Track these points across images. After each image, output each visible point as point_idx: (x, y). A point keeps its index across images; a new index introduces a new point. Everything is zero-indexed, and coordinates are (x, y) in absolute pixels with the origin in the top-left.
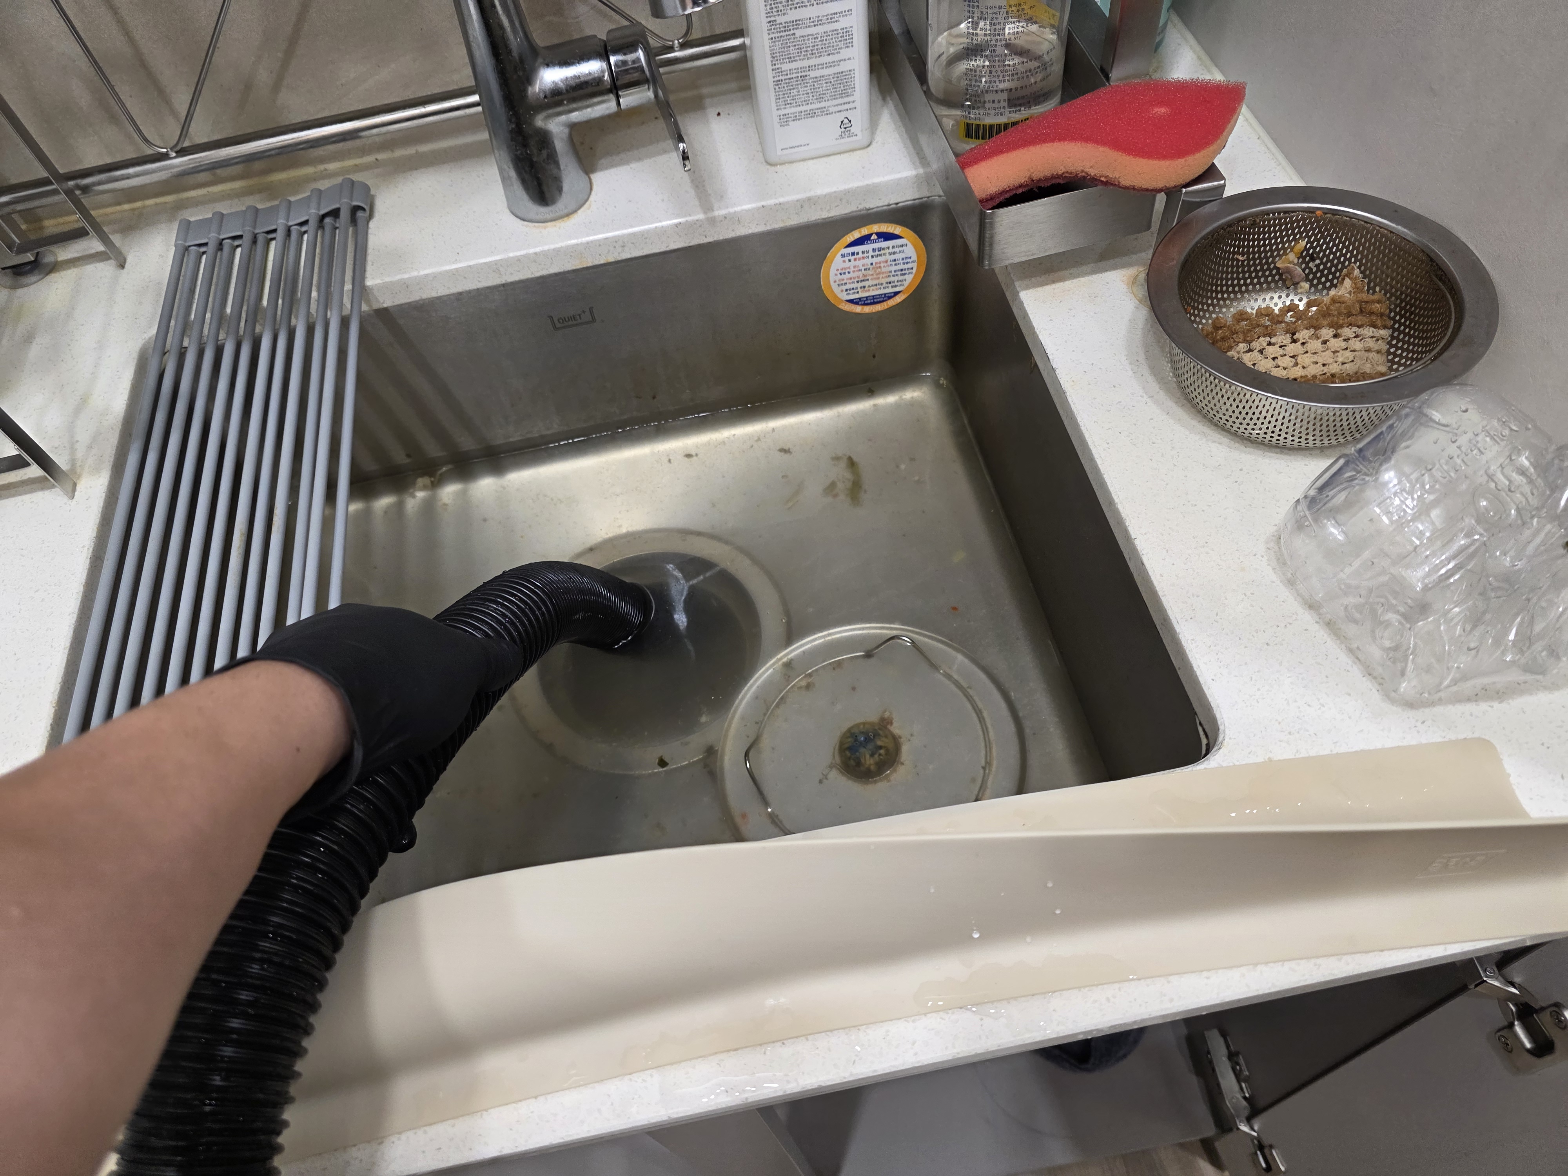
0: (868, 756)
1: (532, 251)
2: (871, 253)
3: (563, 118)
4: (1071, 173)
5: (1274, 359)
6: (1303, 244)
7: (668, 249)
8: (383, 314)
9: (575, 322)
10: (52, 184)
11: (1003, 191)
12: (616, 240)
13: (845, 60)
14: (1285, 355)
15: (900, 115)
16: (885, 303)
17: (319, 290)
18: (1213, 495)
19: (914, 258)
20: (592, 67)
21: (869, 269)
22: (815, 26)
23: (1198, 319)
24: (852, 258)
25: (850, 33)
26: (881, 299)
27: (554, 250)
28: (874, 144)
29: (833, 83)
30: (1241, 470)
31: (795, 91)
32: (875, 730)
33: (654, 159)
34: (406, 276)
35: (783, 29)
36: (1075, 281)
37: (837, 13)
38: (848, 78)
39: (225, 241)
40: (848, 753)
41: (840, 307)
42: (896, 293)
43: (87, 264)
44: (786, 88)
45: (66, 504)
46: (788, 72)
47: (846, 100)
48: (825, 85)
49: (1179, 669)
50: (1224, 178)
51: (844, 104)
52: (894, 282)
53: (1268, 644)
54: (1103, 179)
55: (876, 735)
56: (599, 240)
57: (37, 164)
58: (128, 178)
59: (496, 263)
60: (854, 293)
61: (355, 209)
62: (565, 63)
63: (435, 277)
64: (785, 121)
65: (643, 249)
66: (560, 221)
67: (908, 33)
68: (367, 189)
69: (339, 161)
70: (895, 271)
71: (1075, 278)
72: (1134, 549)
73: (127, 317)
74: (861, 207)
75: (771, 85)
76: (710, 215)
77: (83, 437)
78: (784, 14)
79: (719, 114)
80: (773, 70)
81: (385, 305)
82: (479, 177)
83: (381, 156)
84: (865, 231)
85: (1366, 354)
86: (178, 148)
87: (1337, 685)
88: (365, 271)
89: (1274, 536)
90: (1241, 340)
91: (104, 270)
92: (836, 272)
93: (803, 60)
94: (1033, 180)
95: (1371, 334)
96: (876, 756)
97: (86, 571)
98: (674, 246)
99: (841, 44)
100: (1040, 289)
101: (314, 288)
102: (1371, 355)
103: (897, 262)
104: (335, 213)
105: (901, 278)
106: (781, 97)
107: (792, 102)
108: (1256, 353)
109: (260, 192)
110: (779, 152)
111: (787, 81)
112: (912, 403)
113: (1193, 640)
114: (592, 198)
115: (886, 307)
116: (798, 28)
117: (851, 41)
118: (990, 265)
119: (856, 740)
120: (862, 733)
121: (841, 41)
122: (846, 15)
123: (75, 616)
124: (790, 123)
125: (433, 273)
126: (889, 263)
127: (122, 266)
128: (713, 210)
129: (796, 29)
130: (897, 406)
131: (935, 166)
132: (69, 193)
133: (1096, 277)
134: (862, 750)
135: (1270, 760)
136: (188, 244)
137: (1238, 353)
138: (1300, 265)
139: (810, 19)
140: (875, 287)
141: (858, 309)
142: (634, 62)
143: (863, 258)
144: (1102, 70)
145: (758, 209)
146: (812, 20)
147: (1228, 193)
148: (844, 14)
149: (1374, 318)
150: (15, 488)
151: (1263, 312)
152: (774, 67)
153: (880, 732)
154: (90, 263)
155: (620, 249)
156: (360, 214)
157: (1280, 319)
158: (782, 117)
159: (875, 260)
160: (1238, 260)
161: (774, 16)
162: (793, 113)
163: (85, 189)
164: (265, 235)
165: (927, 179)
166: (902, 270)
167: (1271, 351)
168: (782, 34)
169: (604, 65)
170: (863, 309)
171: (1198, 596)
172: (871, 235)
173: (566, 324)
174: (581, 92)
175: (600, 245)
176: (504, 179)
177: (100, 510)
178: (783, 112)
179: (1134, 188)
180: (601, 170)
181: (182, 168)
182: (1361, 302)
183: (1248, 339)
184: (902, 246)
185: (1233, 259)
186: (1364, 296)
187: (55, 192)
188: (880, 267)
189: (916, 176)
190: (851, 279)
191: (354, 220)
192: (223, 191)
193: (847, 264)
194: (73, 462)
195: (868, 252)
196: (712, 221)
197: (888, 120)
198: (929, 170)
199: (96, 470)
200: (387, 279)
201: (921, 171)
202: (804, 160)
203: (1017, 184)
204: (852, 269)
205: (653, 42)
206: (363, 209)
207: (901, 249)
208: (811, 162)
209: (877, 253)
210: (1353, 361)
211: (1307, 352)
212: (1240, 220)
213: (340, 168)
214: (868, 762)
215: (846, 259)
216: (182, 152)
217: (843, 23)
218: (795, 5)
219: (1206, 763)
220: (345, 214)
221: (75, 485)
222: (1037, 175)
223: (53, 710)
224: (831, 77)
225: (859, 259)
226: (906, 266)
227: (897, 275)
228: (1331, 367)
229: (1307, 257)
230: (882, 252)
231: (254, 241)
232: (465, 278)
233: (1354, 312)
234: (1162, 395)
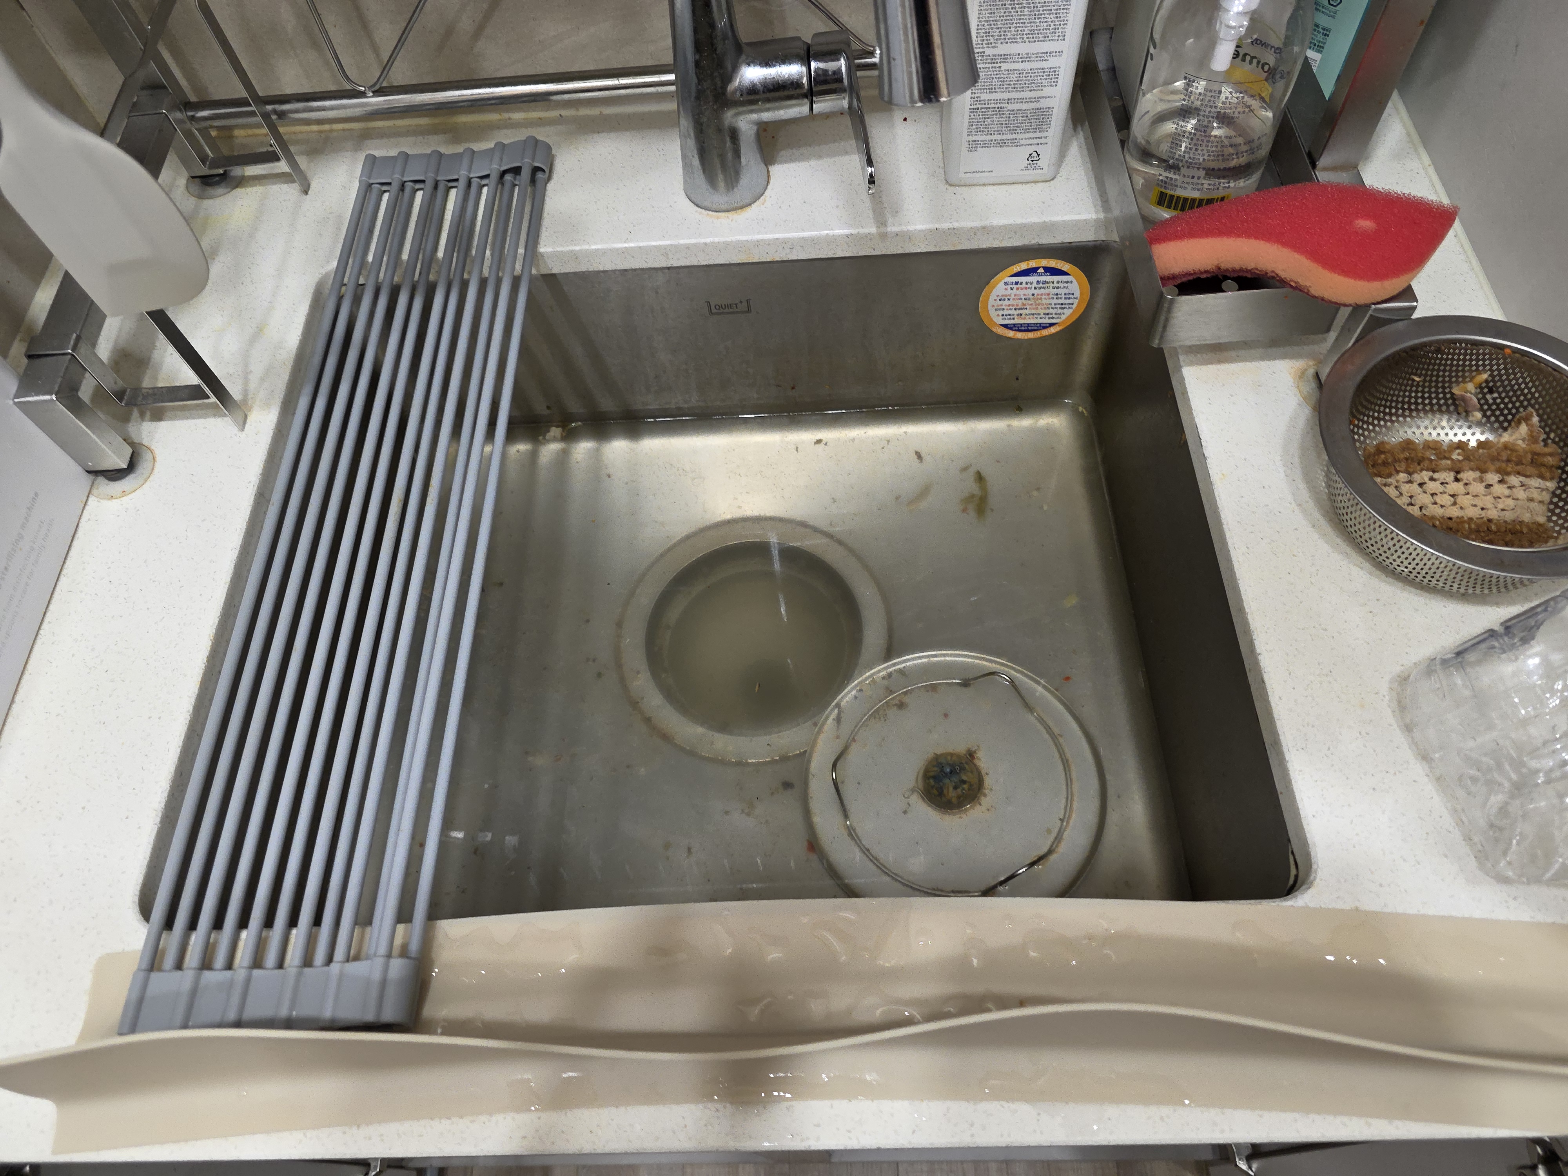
0: (951, 789)
1: (703, 241)
2: (1035, 285)
3: (755, 116)
4: (1260, 271)
5: (1432, 495)
6: (1485, 376)
7: (834, 256)
8: (551, 279)
9: (731, 310)
10: (250, 105)
11: (1187, 273)
12: (785, 241)
13: (1046, 98)
14: (1445, 493)
15: (1088, 149)
16: (1038, 332)
17: (493, 250)
18: (1346, 622)
19: (1077, 294)
20: (792, 70)
21: (1029, 299)
22: (1022, 62)
23: (1361, 431)
24: (1015, 287)
25: (1057, 73)
26: (1036, 328)
27: (724, 243)
28: (1058, 179)
29: (1029, 117)
30: (1378, 600)
31: (989, 120)
32: (962, 763)
33: (834, 159)
34: (577, 248)
35: (990, 61)
36: (1241, 364)
37: (1047, 53)
38: (1045, 115)
39: (406, 183)
40: (932, 782)
41: (993, 330)
42: (1051, 325)
43: (272, 184)
44: (981, 117)
45: (236, 435)
46: (987, 102)
47: (1038, 135)
48: (1021, 118)
49: (1281, 793)
50: (1417, 301)
51: (1036, 138)
52: (1052, 314)
53: (1374, 789)
54: (1293, 284)
55: (963, 769)
56: (770, 240)
57: (241, 86)
58: (324, 110)
59: (665, 247)
60: (1010, 319)
61: (536, 170)
62: (766, 63)
63: (604, 252)
64: (973, 146)
65: (810, 253)
66: (733, 212)
67: (1113, 70)
68: (549, 148)
69: (524, 112)
70: (1055, 304)
71: (1242, 361)
72: (1256, 663)
73: (306, 247)
74: (1033, 242)
75: (967, 111)
76: (882, 230)
77: (257, 369)
78: (994, 47)
79: (905, 119)
80: (971, 98)
81: (553, 272)
82: (659, 151)
83: (566, 113)
84: (1033, 264)
85: (1528, 504)
86: (376, 88)
87: (1436, 844)
88: (538, 236)
89: (1399, 676)
90: (1402, 469)
91: (288, 192)
92: (996, 298)
93: (1003, 92)
94: (1220, 269)
95: (1537, 485)
96: (959, 790)
97: (250, 508)
98: (840, 254)
99: (1045, 82)
100: (1204, 368)
101: (488, 247)
102: (1533, 505)
103: (1059, 296)
104: (516, 171)
105: (1060, 311)
106: (974, 124)
107: (984, 130)
108: (1415, 486)
109: (445, 133)
110: (962, 175)
111: (983, 110)
112: (1048, 431)
113: (1300, 771)
114: (767, 193)
115: (1039, 336)
116: (1005, 62)
117: (1055, 80)
118: (1159, 344)
119: (942, 771)
120: (949, 765)
121: (1046, 79)
122: (1056, 56)
123: (237, 552)
124: (978, 149)
125: (603, 249)
126: (1051, 296)
127: (306, 192)
128: (886, 226)
129: (1003, 62)
130: (1032, 430)
131: (1116, 212)
132: (266, 116)
133: (1264, 365)
134: (946, 781)
135: (1357, 909)
136: (371, 181)
137: (1397, 481)
138: (1476, 395)
139: (1019, 54)
140: (1032, 316)
141: (1011, 334)
142: (834, 73)
143: (1026, 288)
144: (1310, 155)
145: (931, 230)
146: (1020, 56)
147: (1416, 315)
148: (1054, 54)
149: (1543, 470)
150: (189, 410)
151: (1431, 446)
152: (973, 96)
153: (967, 766)
154: (276, 184)
155: (788, 250)
156: (540, 175)
157: (1446, 455)
158: (971, 143)
159: (1036, 292)
160: (1414, 380)
161: (983, 48)
162: (983, 141)
163: (281, 115)
164: (447, 183)
165: (1105, 224)
166: (1062, 304)
167: (1432, 486)
168: (988, 66)
169: (804, 69)
170: (1016, 334)
171: (1313, 726)
172: (1038, 268)
173: (722, 310)
174: (777, 94)
175: (769, 244)
176: (687, 165)
177: (268, 447)
178: (975, 138)
179: (1323, 299)
180: (781, 163)
181: (376, 107)
182: (1534, 454)
183: (1411, 470)
184: (1067, 282)
185: (1409, 379)
186: (1539, 447)
187: (253, 114)
188: (1041, 299)
189: (1096, 220)
190: (1009, 305)
191: (533, 181)
192: (409, 126)
193: (1009, 292)
194: (245, 392)
195: (1031, 283)
196: (883, 236)
197: (1076, 152)
198: (1110, 215)
199: (267, 405)
200: (559, 249)
201: (1101, 215)
202: (984, 185)
203: (1202, 270)
204: (1013, 296)
205: (856, 46)
206: (543, 170)
207: (1066, 285)
208: (992, 187)
209: (1041, 285)
210: (1513, 509)
211: (1468, 494)
212: (1424, 345)
213: (524, 119)
214: (950, 795)
215: (1009, 287)
216: (378, 92)
217: (1052, 62)
218: (1007, 40)
219: (1293, 900)
220: (526, 173)
221: (246, 417)
222: (1223, 266)
223: (210, 643)
224: (1029, 112)
225: (1022, 289)
226: (1067, 301)
227: (1056, 308)
228: (1489, 512)
229: (1488, 388)
230: (1046, 285)
231: (436, 187)
232: (633, 257)
233: (1524, 461)
234: (1311, 505)
